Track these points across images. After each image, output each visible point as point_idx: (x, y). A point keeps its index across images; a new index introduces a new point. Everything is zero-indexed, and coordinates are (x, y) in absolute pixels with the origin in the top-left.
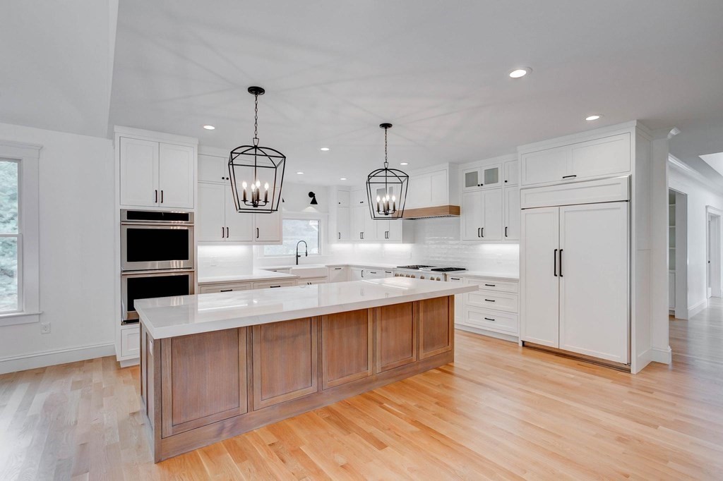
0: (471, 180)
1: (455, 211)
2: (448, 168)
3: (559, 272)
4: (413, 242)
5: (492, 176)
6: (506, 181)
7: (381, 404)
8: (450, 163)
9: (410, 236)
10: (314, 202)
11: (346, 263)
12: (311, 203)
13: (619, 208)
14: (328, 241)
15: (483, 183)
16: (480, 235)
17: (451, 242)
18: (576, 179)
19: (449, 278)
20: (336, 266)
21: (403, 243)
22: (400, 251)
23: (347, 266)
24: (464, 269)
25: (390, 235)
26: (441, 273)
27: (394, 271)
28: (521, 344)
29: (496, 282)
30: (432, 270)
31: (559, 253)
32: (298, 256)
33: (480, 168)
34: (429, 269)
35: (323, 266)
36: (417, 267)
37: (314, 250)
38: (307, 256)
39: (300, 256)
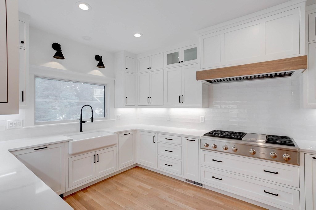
10: (101, 65)
12: (97, 66)
14: (115, 106)
20: (126, 131)
23: (136, 131)
32: (82, 122)
38: (92, 121)
39: (84, 122)
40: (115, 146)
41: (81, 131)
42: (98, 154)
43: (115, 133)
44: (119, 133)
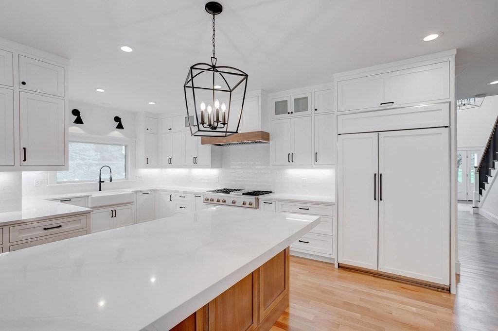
0: (281, 108)
1: (264, 137)
2: (260, 95)
4: (221, 167)
5: (301, 104)
6: (316, 110)
8: (262, 90)
9: (217, 161)
10: (120, 126)
11: (154, 188)
12: (117, 128)
13: (443, 134)
14: (136, 166)
15: (293, 111)
16: (290, 160)
17: (258, 167)
18: (393, 106)
19: (261, 203)
20: (144, 191)
21: (212, 168)
22: (208, 175)
23: (156, 190)
24: (271, 192)
25: (199, 160)
26: (254, 197)
27: (203, 195)
28: (336, 266)
29: (310, 205)
30: (243, 194)
31: (378, 179)
32: (100, 182)
33: (290, 96)
34: (241, 193)
35: (129, 191)
36: (227, 191)
37: (119, 176)
38: (111, 181)
39: (103, 182)
40: (133, 203)
41: (100, 190)
42: (115, 210)
43: (133, 191)
44: (136, 192)
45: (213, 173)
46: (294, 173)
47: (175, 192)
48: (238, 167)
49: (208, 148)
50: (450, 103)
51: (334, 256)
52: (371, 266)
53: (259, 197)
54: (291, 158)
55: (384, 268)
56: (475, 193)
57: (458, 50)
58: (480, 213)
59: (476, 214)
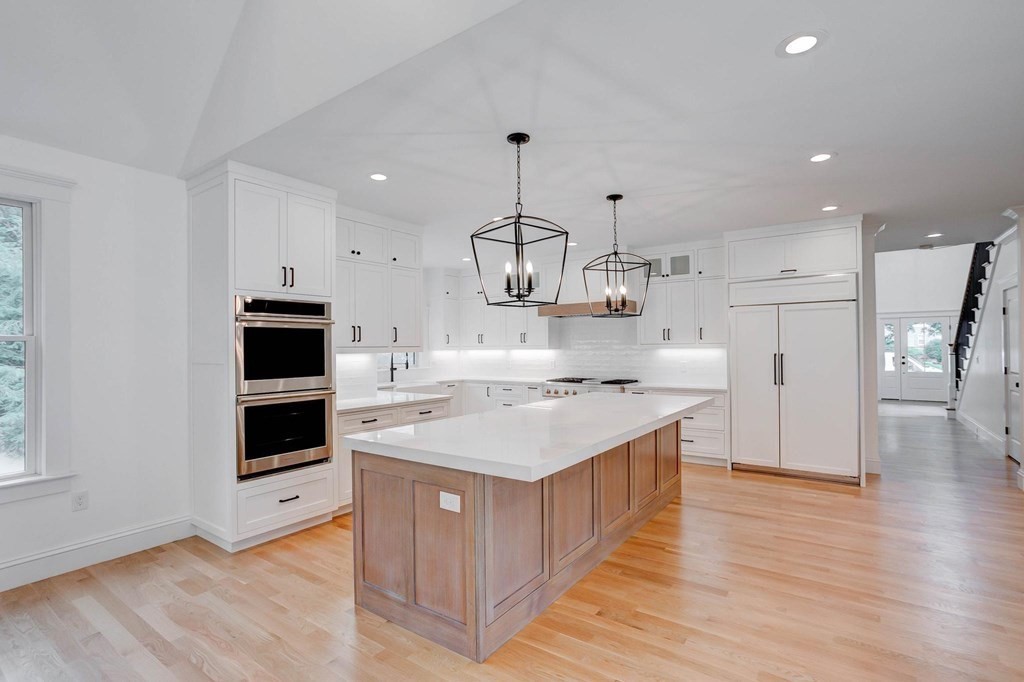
1: (630, 307)
3: (779, 379)
4: (559, 348)
5: (680, 265)
6: (700, 273)
7: (663, 549)
9: (557, 339)
11: (461, 378)
13: (847, 308)
15: (669, 273)
17: (616, 347)
18: (796, 274)
20: (449, 382)
21: (549, 348)
22: (540, 359)
24: (637, 381)
25: (529, 338)
26: (615, 386)
27: (542, 386)
28: (730, 468)
30: (602, 383)
31: (779, 360)
32: (393, 369)
33: (664, 255)
34: (597, 382)
36: (576, 381)
39: (396, 369)
41: (392, 380)
43: (437, 382)
44: (442, 383)
45: (547, 355)
46: (668, 354)
47: (495, 383)
48: (585, 347)
49: (545, 320)
50: (857, 274)
51: (726, 456)
52: (771, 462)
53: (625, 386)
54: (667, 335)
55: (789, 464)
56: (950, 387)
57: (864, 216)
58: (958, 418)
59: (952, 420)
